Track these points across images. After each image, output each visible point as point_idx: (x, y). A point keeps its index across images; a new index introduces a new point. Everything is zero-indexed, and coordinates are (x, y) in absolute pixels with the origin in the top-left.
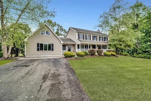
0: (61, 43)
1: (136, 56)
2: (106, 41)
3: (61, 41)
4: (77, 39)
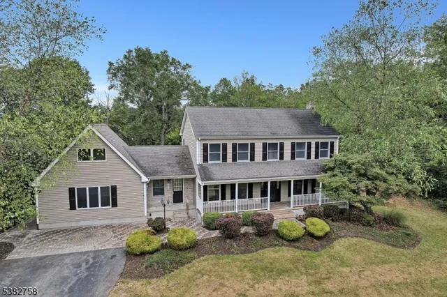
0: (143, 183)
2: (325, 156)
4: (199, 164)
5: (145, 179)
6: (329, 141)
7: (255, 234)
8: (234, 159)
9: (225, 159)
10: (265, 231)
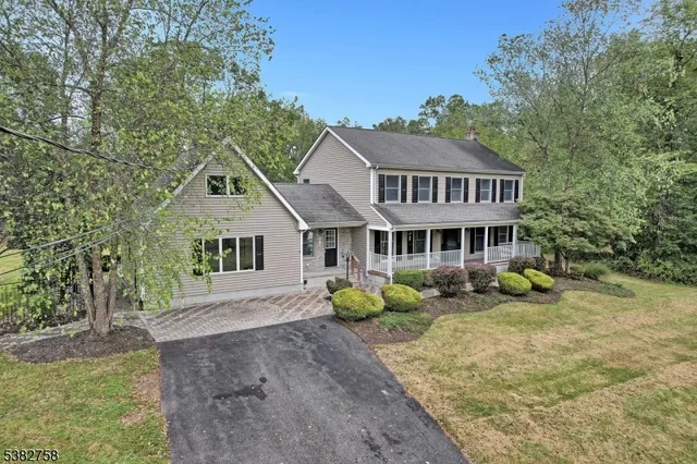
0: (300, 231)
1: (645, 268)
2: (510, 199)
3: (297, 221)
4: (375, 205)
5: (304, 226)
6: (513, 179)
7: (474, 291)
8: (415, 199)
9: (404, 199)
10: (484, 286)
